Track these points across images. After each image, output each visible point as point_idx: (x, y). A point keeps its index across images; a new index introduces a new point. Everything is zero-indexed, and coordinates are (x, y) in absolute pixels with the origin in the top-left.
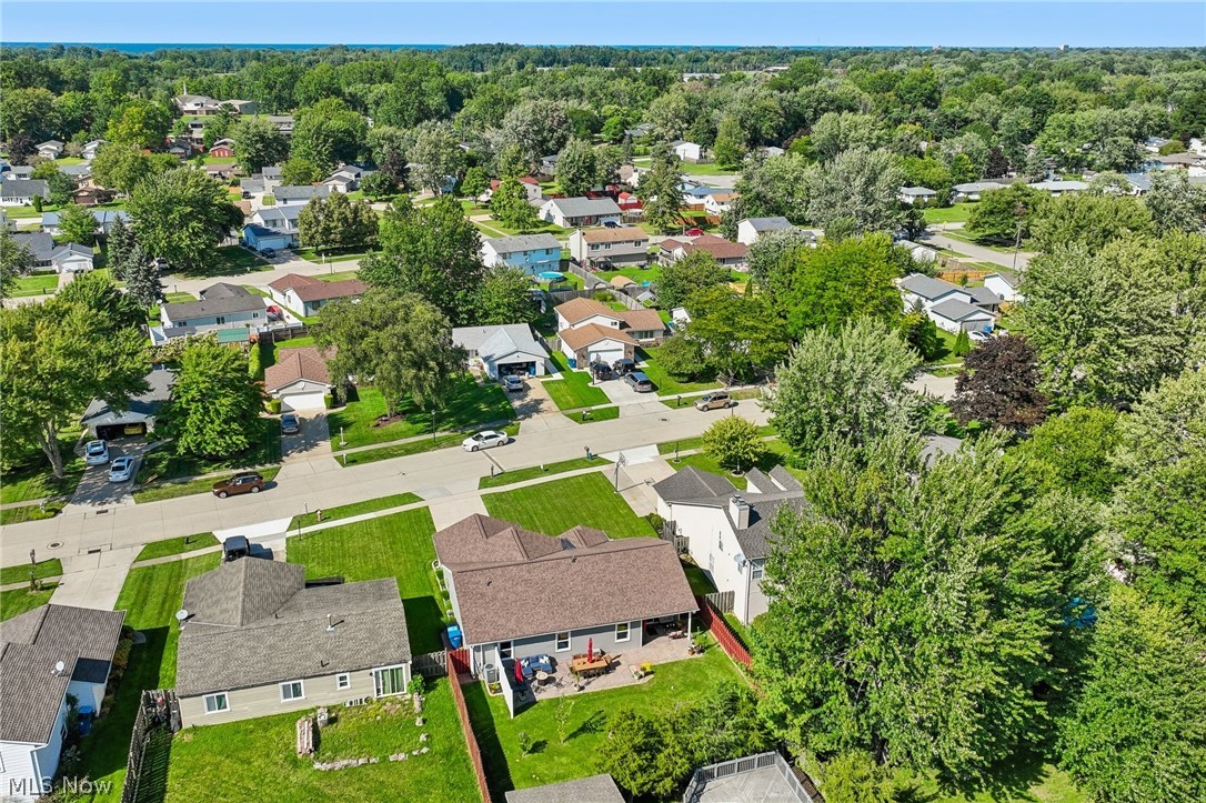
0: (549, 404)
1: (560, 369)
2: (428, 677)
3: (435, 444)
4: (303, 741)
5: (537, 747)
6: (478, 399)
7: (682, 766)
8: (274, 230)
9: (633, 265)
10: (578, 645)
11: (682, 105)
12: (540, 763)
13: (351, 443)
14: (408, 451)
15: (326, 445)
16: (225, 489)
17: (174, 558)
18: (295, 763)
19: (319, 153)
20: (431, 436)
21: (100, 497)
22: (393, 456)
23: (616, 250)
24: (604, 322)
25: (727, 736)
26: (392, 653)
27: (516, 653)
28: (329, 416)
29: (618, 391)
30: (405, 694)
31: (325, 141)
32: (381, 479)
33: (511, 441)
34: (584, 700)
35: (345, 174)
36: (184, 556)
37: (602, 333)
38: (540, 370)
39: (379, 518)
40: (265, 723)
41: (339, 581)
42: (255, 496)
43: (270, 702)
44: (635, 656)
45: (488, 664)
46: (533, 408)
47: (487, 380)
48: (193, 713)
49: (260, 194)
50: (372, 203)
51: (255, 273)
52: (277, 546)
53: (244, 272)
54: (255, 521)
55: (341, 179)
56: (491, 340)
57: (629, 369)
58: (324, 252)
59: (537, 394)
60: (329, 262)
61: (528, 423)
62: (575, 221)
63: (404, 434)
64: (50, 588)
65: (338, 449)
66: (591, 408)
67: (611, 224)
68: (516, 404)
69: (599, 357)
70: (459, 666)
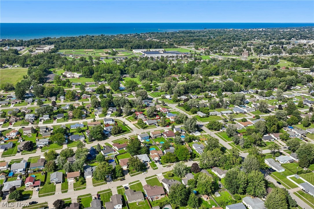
0: (150, 167)
1: (151, 161)
2: (145, 199)
3: (139, 173)
4: (137, 204)
5: (154, 204)
7: (163, 205)
8: (107, 130)
10: (156, 196)
13: (132, 173)
14: (137, 174)
15: (128, 174)
16: (121, 180)
17: (120, 188)
18: (137, 206)
19: (106, 105)
21: (110, 182)
22: (135, 175)
24: (156, 154)
25: (166, 203)
26: (142, 197)
27: (151, 197)
28: (128, 169)
29: (158, 165)
30: (143, 200)
32: (135, 178)
33: (147, 173)
34: (157, 201)
35: (111, 110)
36: (121, 188)
37: (156, 156)
38: (149, 162)
39: (137, 184)
40: (134, 203)
41: (135, 191)
42: (124, 181)
43: (134, 201)
44: (160, 197)
45: (149, 198)
46: (149, 168)
47: (143, 163)
48: (129, 202)
49: (97, 114)
50: (117, 117)
51: (107, 139)
52: (129, 187)
53: (105, 139)
54: (125, 184)
55: (110, 111)
56: (143, 158)
57: (159, 161)
58: (115, 134)
59: (149, 165)
60: (116, 136)
61: (148, 170)
62: (150, 124)
63: (135, 172)
64: (111, 192)
65: (130, 174)
66: (155, 168)
67: (156, 125)
68: (147, 167)
69: (155, 159)
70: (147, 198)
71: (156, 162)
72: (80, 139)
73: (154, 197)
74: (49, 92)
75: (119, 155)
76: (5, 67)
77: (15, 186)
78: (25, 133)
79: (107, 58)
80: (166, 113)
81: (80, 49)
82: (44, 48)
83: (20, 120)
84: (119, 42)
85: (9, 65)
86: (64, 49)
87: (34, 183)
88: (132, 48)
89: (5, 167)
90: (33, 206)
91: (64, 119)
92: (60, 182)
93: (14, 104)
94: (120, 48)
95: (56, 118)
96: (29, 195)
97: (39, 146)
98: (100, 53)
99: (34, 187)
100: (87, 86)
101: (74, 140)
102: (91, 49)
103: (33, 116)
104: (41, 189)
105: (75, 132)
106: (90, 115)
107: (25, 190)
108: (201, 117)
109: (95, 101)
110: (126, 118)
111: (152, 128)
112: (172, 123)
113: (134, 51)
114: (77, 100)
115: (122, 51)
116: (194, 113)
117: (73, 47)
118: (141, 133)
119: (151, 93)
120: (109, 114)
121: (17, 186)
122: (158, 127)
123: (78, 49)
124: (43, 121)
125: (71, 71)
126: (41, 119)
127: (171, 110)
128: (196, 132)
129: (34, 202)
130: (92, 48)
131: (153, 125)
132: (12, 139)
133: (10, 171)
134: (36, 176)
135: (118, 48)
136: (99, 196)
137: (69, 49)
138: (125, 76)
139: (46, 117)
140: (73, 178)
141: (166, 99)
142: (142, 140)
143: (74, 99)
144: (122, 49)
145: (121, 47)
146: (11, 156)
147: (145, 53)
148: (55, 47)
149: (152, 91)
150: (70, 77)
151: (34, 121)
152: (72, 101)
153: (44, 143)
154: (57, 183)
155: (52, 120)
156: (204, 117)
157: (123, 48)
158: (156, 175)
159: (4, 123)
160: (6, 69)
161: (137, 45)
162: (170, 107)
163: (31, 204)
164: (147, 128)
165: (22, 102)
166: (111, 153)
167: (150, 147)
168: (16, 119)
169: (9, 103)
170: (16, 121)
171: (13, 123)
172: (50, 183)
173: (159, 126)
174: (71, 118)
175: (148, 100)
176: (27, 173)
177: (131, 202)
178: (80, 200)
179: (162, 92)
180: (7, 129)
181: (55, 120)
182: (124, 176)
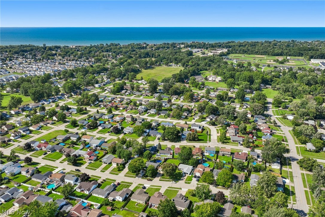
0: (185, 180)
2: (146, 203)
3: (169, 181)
6: (178, 176)
9: (228, 155)
13: (162, 178)
14: (166, 181)
16: (148, 180)
17: (140, 186)
18: (135, 205)
21: (139, 177)
24: (201, 169)
26: (144, 200)
27: (152, 204)
28: (163, 174)
29: (194, 180)
30: (144, 204)
32: (161, 183)
33: (176, 183)
35: (211, 117)
37: (200, 171)
38: (189, 174)
39: (156, 188)
40: (135, 202)
41: (147, 193)
42: (150, 181)
45: (150, 204)
46: (183, 180)
47: (182, 174)
48: (132, 200)
49: (196, 119)
50: (210, 125)
51: (178, 143)
52: (147, 188)
53: (177, 142)
54: (147, 184)
55: (209, 118)
56: (186, 168)
57: (199, 177)
58: (189, 140)
59: (185, 178)
60: (189, 142)
61: (180, 182)
62: (233, 141)
63: (167, 179)
64: (131, 185)
65: (160, 178)
66: (188, 182)
67: (239, 143)
68: (182, 178)
69: (196, 174)
70: (148, 203)
71: (195, 177)
72: (157, 136)
73: (155, 205)
75: (170, 159)
76: (170, 66)
77: (80, 155)
78: (127, 120)
79: (269, 66)
80: (266, 134)
81: (252, 54)
82: (218, 52)
83: (135, 109)
84: (300, 49)
85: (175, 64)
86: (236, 53)
87: (90, 157)
88: (312, 57)
89: (89, 140)
90: (76, 172)
91: (165, 116)
92: (106, 163)
93: (144, 96)
94: (299, 56)
95: (160, 114)
96: (82, 164)
97: (125, 132)
98: (268, 60)
99: (90, 160)
100: (217, 91)
101: (152, 135)
102: (264, 55)
104: (92, 163)
105: (160, 129)
106: (189, 118)
107: (84, 160)
108: (307, 150)
110: (218, 128)
111: (232, 145)
112: (261, 146)
113: (313, 61)
114: (194, 102)
115: (298, 59)
116: (302, 143)
117: (246, 52)
118: (215, 147)
119: (277, 109)
120: (206, 121)
121: (82, 155)
122: (239, 146)
123: (250, 54)
124: (149, 113)
125: (218, 75)
126: (149, 112)
127: (277, 133)
128: (275, 164)
129: (78, 170)
130: (266, 55)
131: (236, 142)
132: (115, 122)
133: (88, 144)
134: (99, 153)
135: (296, 56)
136: (119, 184)
137: (241, 54)
138: (267, 87)
139: (153, 111)
140: (116, 164)
141: (288, 119)
142: (206, 153)
143: (192, 101)
144: (300, 58)
145: (302, 55)
146: (102, 134)
147: (322, 64)
148: (229, 50)
149: (280, 108)
150: (210, 81)
151: (143, 112)
152: (189, 102)
153: (128, 131)
154: (104, 163)
155: (156, 115)
156: (311, 151)
157: (302, 56)
158: (181, 189)
159: (123, 109)
160: (170, 67)
161: (321, 54)
162: (282, 129)
163: (76, 171)
164: (227, 144)
165: (151, 95)
166: (167, 155)
167: (207, 161)
168: (132, 107)
169: (141, 95)
170: (131, 109)
171: (128, 110)
172: (102, 161)
173: (242, 145)
174: (171, 117)
175: (262, 117)
176: (96, 149)
177: (133, 200)
178: (104, 182)
179: (292, 110)
180: (120, 113)
181: (159, 115)
182: (154, 178)
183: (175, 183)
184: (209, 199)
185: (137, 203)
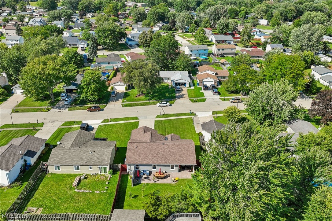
0: (186, 96)
1: (194, 85)
2: (114, 170)
3: (150, 104)
5: (135, 197)
6: (166, 92)
8: (133, 39)
9: (230, 56)
11: (264, 8)
12: (134, 202)
13: (127, 101)
14: (141, 105)
15: (121, 100)
16: (90, 110)
17: (70, 127)
18: (71, 188)
19: (154, 18)
20: (149, 101)
21: (61, 108)
22: (137, 106)
23: (225, 51)
24: (210, 73)
26: (105, 162)
27: (141, 168)
28: (125, 92)
29: (209, 94)
30: (107, 174)
31: (156, 15)
32: (131, 112)
33: (171, 105)
34: (155, 185)
35: (160, 25)
36: (72, 126)
37: (209, 76)
38: (187, 85)
39: (125, 123)
40: (69, 176)
42: (97, 112)
43: (71, 170)
45: (131, 169)
46: (181, 96)
47: (172, 87)
48: (52, 170)
49: (136, 29)
51: (126, 51)
52: (96, 127)
53: (122, 50)
54: (93, 119)
55: (158, 26)
56: (174, 76)
57: (214, 88)
59: (184, 92)
61: (178, 100)
62: (219, 42)
63: (142, 100)
64: (38, 130)
65: (123, 102)
66: (198, 98)
67: (229, 43)
68: (177, 94)
69: (205, 83)
70: (124, 169)
71: (206, 88)
72: (77, 46)
73: (150, 168)
74: (86, 6)
95: (73, 28)
101: (68, 45)
103: (41, 22)
109: (137, 11)
110: (180, 35)
120: (155, 30)
131: (224, 44)
141: (260, 25)
153: (12, 43)
173: (236, 45)
181: (70, 29)
182: (107, 102)
183: (168, 104)
184: (298, 119)
185: (77, 179)
